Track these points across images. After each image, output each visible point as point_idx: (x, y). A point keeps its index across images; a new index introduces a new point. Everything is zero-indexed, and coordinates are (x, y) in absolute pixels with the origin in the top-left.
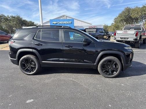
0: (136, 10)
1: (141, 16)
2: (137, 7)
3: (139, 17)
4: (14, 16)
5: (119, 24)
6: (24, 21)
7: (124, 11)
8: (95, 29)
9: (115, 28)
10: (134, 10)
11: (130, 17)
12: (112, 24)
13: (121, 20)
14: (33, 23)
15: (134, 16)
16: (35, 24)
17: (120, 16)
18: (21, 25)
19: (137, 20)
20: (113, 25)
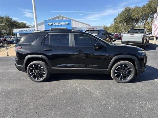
0: (136, 10)
1: (142, 16)
2: (137, 7)
3: (139, 17)
4: (2, 17)
5: (119, 25)
6: (15, 22)
7: (124, 10)
8: (97, 30)
9: (115, 29)
10: (133, 10)
11: (130, 18)
12: (112, 24)
13: (121, 21)
14: (25, 24)
15: (134, 16)
16: (27, 25)
17: (120, 16)
18: (11, 27)
19: (137, 20)
20: (113, 26)
